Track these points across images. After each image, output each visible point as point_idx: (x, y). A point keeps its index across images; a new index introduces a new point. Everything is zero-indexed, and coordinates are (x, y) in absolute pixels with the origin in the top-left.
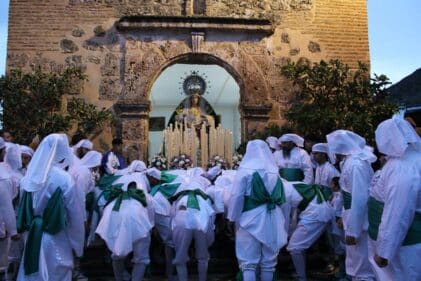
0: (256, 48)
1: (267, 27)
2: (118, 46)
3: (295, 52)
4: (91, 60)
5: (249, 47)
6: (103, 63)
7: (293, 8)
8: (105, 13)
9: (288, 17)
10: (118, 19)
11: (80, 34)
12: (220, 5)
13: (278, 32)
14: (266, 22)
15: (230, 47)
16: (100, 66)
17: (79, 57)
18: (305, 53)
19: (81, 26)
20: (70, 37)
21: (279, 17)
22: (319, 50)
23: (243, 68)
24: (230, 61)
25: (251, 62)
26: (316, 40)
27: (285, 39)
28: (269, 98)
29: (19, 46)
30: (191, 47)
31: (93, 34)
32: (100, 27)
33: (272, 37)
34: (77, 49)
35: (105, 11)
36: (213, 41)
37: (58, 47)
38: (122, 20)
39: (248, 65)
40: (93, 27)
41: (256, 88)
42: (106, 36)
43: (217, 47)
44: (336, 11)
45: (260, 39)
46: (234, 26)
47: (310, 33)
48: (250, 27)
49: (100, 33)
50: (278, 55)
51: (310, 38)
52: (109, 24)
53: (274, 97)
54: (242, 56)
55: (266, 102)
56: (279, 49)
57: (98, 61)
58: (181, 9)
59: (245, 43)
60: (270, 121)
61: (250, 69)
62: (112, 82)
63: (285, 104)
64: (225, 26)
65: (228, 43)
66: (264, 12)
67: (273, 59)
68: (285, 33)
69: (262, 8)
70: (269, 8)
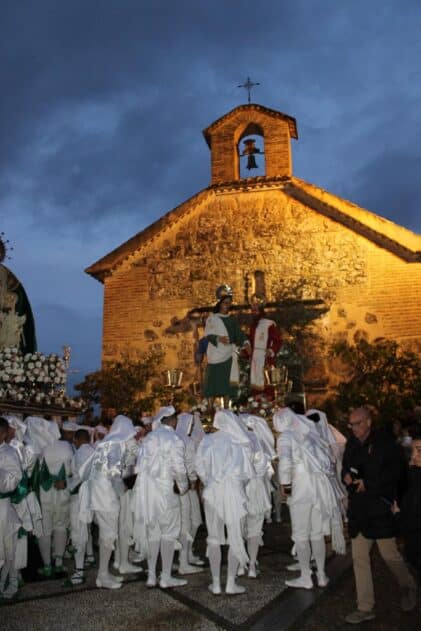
1: (321, 306)
2: (191, 334)
3: (352, 325)
4: (169, 346)
6: (179, 348)
7: (349, 282)
8: (179, 305)
9: (344, 291)
10: (190, 309)
11: (159, 324)
13: (334, 308)
14: (321, 302)
16: (177, 351)
17: (159, 345)
18: (362, 325)
19: (160, 318)
20: (151, 327)
21: (334, 293)
22: (375, 320)
26: (372, 312)
27: (341, 313)
28: (327, 371)
29: (112, 338)
31: (170, 324)
32: (175, 318)
33: (328, 313)
34: (157, 338)
35: (179, 303)
37: (143, 337)
38: (193, 312)
40: (170, 317)
42: (182, 325)
44: (392, 280)
47: (367, 305)
49: (176, 323)
50: (335, 330)
51: (365, 310)
52: (183, 314)
53: (331, 370)
55: (324, 377)
56: (335, 324)
57: (175, 348)
58: (244, 295)
60: (329, 393)
62: (187, 365)
66: (320, 290)
67: (331, 334)
68: (342, 308)
69: (319, 287)
70: (324, 285)
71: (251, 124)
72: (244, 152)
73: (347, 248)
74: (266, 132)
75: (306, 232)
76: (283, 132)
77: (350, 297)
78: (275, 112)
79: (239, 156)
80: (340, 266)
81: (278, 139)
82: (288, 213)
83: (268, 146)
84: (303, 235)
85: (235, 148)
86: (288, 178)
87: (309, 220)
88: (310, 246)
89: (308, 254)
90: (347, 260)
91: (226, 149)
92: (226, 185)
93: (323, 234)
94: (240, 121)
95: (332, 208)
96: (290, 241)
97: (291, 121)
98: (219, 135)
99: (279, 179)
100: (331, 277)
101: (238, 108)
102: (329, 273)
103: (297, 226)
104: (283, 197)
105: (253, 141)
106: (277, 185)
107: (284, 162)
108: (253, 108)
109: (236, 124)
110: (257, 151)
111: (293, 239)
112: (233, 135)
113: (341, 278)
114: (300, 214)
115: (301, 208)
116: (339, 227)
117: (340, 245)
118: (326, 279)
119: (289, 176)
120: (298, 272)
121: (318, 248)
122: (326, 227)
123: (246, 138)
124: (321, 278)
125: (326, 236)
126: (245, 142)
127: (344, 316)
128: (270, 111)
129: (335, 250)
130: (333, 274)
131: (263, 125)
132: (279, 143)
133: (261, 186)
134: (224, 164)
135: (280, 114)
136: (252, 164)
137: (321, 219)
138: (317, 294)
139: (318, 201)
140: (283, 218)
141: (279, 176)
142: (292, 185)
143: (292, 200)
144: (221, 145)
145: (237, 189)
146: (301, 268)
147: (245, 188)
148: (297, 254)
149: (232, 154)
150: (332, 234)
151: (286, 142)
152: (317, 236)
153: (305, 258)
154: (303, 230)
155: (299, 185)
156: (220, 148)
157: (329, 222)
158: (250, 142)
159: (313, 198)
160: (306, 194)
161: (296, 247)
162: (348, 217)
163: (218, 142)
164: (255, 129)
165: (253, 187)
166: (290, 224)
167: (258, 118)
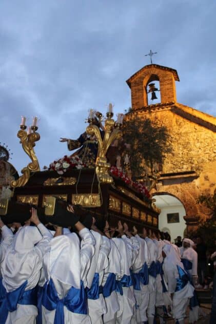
0: (190, 186)
1: (194, 175)
3: (213, 185)
5: (186, 186)
7: (210, 160)
9: (207, 166)
12: (170, 165)
13: (202, 175)
14: (193, 172)
15: (176, 187)
21: (202, 167)
23: (183, 197)
24: (177, 194)
25: (187, 194)
27: (206, 178)
28: (199, 212)
30: (156, 189)
33: (198, 179)
36: (167, 185)
39: (186, 196)
41: (191, 208)
43: (169, 188)
45: (192, 181)
46: (177, 177)
48: (185, 176)
50: (203, 188)
53: (201, 212)
54: (182, 191)
55: (196, 216)
56: (203, 184)
59: (184, 184)
61: (187, 198)
63: (209, 215)
64: (172, 177)
65: (175, 185)
66: (194, 165)
67: (200, 191)
68: (206, 175)
69: (192, 163)
70: (196, 162)
71: (153, 75)
72: (149, 91)
73: (209, 141)
74: (160, 79)
75: (184, 133)
76: (170, 78)
77: (211, 169)
78: (165, 68)
79: (147, 93)
80: (204, 151)
81: (168, 82)
82: (174, 123)
83: (162, 86)
84: (182, 135)
85: (144, 88)
86: (174, 104)
87: (186, 126)
88: (187, 141)
89: (186, 145)
90: (209, 148)
91: (139, 90)
92: (139, 109)
93: (194, 134)
94: (146, 74)
95: (199, 118)
96: (175, 139)
97: (174, 71)
98: (135, 82)
99: (168, 104)
100: (199, 158)
101: (145, 67)
102: (199, 155)
103: (179, 130)
104: (171, 114)
105: (154, 84)
106: (167, 108)
107: (171, 94)
108: (153, 66)
109: (144, 76)
110: (156, 90)
111: (177, 137)
112: (142, 82)
113: (206, 158)
114: (181, 123)
115: (181, 119)
116: (203, 129)
117: (204, 139)
118: (197, 159)
119: (173, 102)
120: (180, 156)
121: (192, 142)
122: (196, 129)
123: (150, 83)
124: (194, 159)
125: (196, 134)
126: (149, 85)
127: (208, 180)
128: (162, 67)
129: (201, 142)
130: (201, 156)
131: (159, 75)
132: (168, 84)
133: (158, 109)
134: (138, 98)
135: (168, 68)
136: (154, 97)
137: (193, 125)
138: (192, 168)
139: (191, 115)
140: (171, 126)
141: (167, 102)
142: (175, 107)
143: (176, 116)
144: (136, 88)
145: (145, 111)
146: (182, 153)
147: (150, 110)
148: (180, 146)
149: (143, 93)
150: (199, 133)
151: (172, 84)
152: (191, 135)
153: (184, 148)
154: (183, 132)
155: (179, 107)
156: (135, 89)
157: (197, 127)
158: (152, 85)
159: (187, 114)
160: (184, 111)
161: (179, 142)
162: (208, 123)
163: (135, 86)
164: (155, 77)
165: (154, 110)
166: (175, 128)
167: (156, 72)
